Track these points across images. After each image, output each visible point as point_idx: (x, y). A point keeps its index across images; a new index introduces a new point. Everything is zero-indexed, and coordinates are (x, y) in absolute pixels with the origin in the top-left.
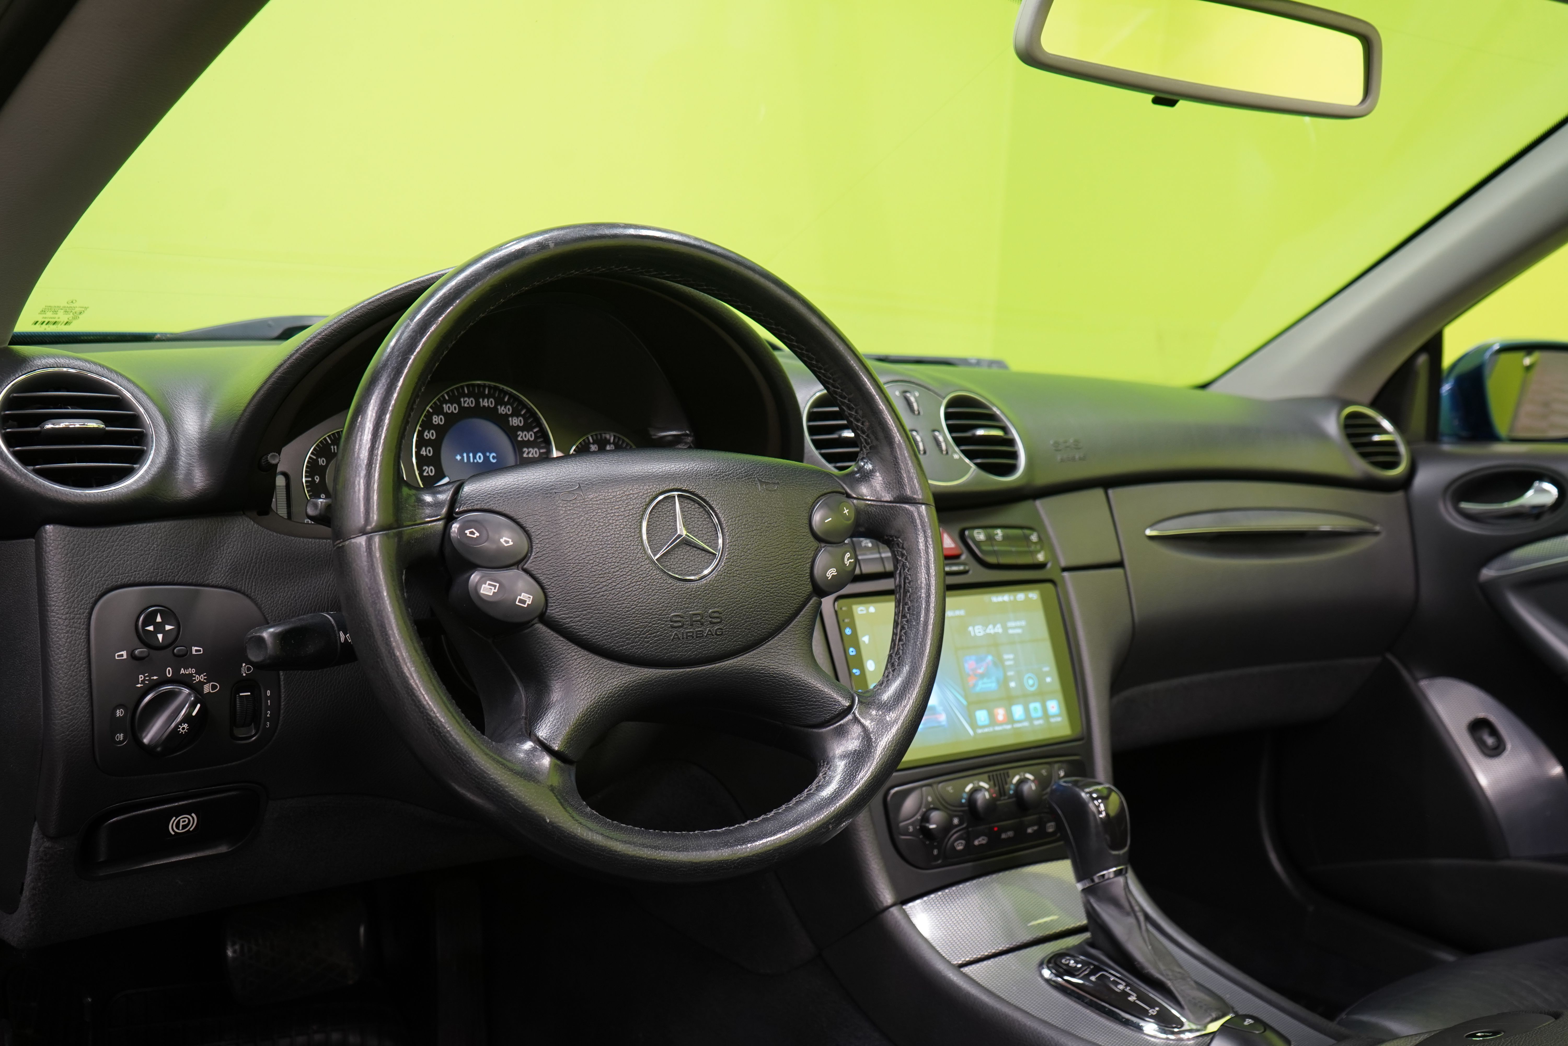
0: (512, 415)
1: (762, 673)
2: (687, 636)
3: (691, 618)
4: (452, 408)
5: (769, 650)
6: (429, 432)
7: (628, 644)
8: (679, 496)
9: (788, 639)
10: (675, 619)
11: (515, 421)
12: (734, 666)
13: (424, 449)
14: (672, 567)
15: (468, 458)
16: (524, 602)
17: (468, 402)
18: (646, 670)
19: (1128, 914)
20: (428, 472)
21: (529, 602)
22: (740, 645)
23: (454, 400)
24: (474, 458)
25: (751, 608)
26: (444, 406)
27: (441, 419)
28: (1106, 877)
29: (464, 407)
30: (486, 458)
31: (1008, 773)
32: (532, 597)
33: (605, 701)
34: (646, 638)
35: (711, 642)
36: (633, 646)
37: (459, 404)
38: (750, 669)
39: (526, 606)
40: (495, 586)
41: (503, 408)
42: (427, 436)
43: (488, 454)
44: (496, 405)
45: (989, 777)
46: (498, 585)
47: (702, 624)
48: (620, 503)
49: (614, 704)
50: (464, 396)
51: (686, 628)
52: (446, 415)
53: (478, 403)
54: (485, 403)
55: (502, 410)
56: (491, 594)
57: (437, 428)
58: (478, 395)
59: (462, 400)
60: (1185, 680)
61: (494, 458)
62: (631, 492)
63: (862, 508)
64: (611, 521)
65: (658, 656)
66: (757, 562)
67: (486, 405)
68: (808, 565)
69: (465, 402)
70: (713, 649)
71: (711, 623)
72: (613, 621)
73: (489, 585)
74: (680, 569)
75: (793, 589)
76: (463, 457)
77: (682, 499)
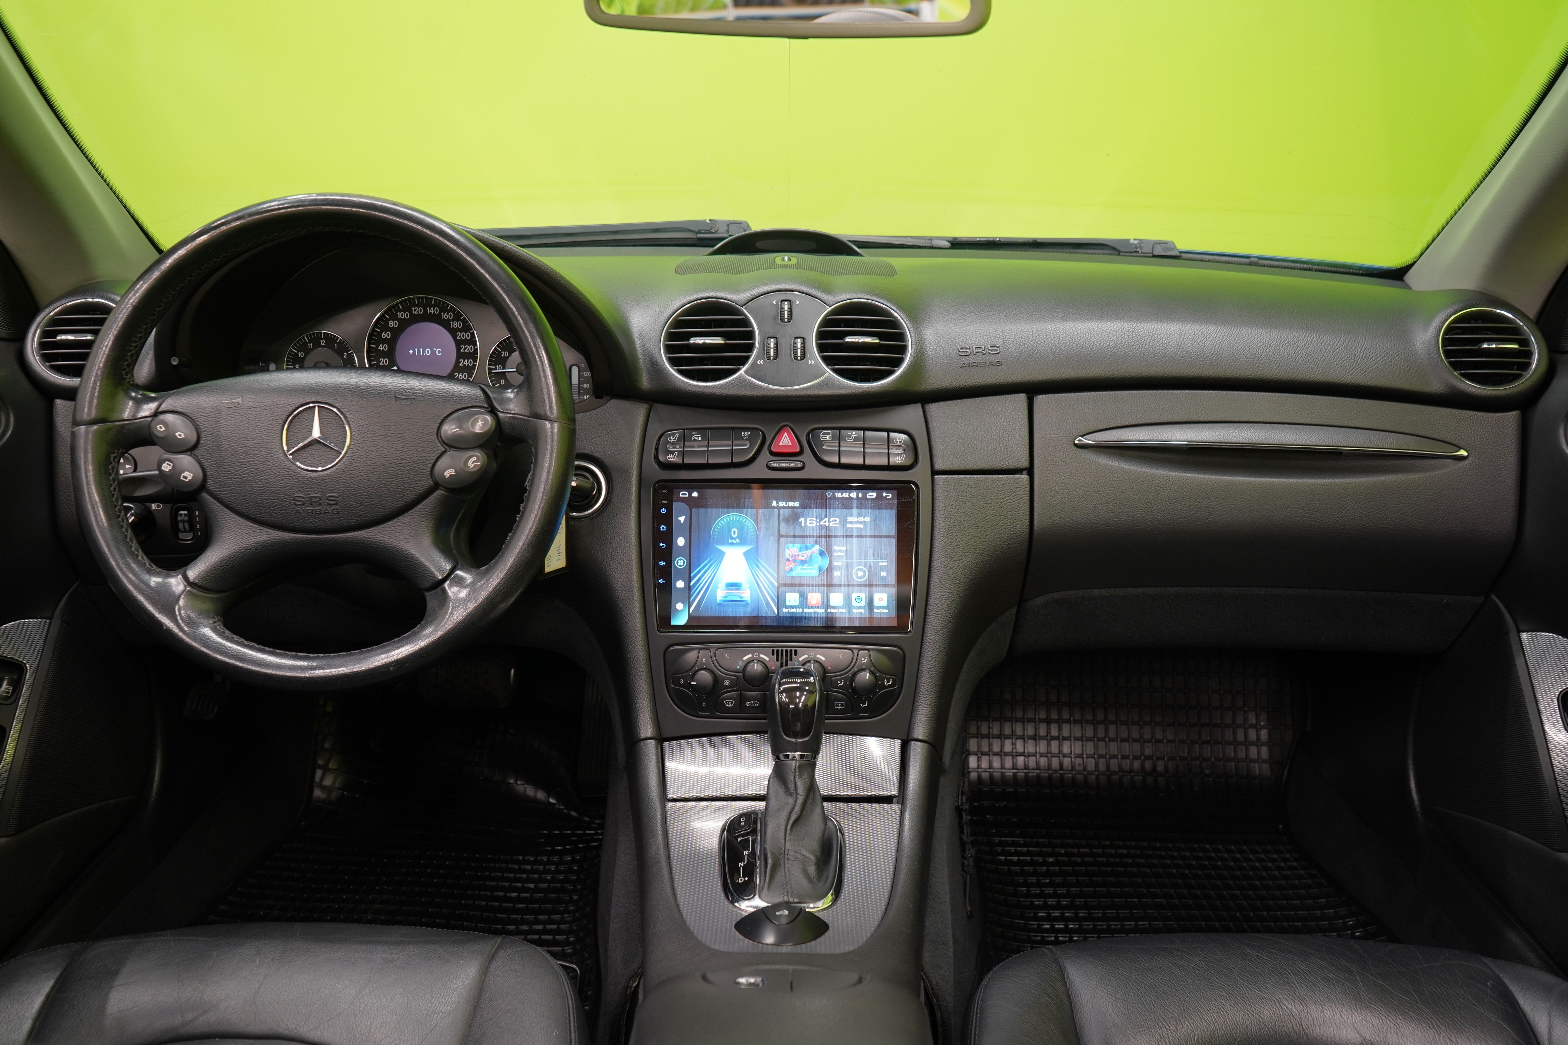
0: (453, 320)
1: (379, 545)
2: (307, 513)
3: (311, 499)
4: (405, 315)
5: (387, 528)
6: (385, 333)
7: (261, 513)
8: (318, 406)
9: (406, 522)
10: (297, 499)
11: (455, 325)
12: (354, 537)
13: (381, 345)
14: (304, 460)
15: (419, 352)
16: (186, 478)
17: (418, 311)
18: (281, 533)
19: (791, 794)
20: (383, 363)
21: (190, 478)
22: (354, 522)
23: (407, 309)
24: (424, 352)
25: (366, 495)
26: (399, 313)
27: (396, 323)
28: (790, 757)
29: (414, 314)
30: (433, 353)
31: (796, 651)
32: (192, 475)
33: (243, 552)
34: (274, 510)
35: (329, 518)
36: (265, 515)
37: (410, 312)
38: (368, 541)
39: (187, 480)
40: (170, 465)
41: (445, 315)
42: (384, 336)
43: (435, 349)
44: (440, 312)
45: (773, 651)
46: (171, 464)
47: (320, 504)
48: (268, 411)
49: (252, 555)
50: (415, 306)
51: (307, 506)
52: (400, 320)
53: (425, 311)
54: (431, 311)
55: (445, 316)
56: (167, 470)
57: (392, 330)
58: (426, 305)
59: (413, 309)
60: (1151, 591)
61: (439, 352)
62: (279, 403)
63: (506, 420)
64: (258, 424)
65: (284, 524)
66: (376, 461)
67: (432, 312)
68: (430, 466)
69: (415, 310)
70: (331, 523)
71: (328, 504)
72: (250, 496)
73: (168, 464)
74: (310, 462)
75: (410, 483)
76: (415, 351)
77: (320, 408)
